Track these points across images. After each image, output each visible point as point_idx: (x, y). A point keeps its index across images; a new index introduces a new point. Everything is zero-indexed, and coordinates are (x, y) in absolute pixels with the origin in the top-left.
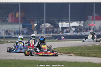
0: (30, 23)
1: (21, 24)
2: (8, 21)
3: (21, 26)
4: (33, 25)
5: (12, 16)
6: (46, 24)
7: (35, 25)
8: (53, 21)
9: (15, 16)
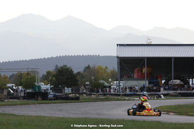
0: (157, 79)
1: (147, 80)
2: (133, 77)
3: (147, 82)
4: (160, 82)
5: (138, 72)
6: (174, 81)
7: (163, 81)
8: (183, 77)
9: (142, 71)
